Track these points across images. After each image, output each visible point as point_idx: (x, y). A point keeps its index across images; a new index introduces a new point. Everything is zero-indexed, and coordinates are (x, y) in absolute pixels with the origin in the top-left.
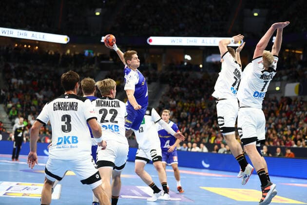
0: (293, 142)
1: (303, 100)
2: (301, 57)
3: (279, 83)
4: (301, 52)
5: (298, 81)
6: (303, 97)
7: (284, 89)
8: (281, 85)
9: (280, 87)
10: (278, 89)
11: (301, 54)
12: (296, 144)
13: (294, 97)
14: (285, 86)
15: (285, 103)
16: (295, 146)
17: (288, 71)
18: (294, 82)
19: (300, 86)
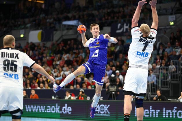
0: (36, 85)
1: (45, 46)
2: (43, 6)
3: (23, 30)
4: (43, 2)
5: (41, 29)
6: (45, 43)
7: (28, 36)
8: (25, 32)
9: (24, 35)
10: (22, 36)
11: (42, 3)
12: (39, 86)
13: (37, 43)
14: (29, 33)
15: (29, 49)
16: (39, 88)
17: (31, 19)
18: (37, 29)
19: (42, 33)
